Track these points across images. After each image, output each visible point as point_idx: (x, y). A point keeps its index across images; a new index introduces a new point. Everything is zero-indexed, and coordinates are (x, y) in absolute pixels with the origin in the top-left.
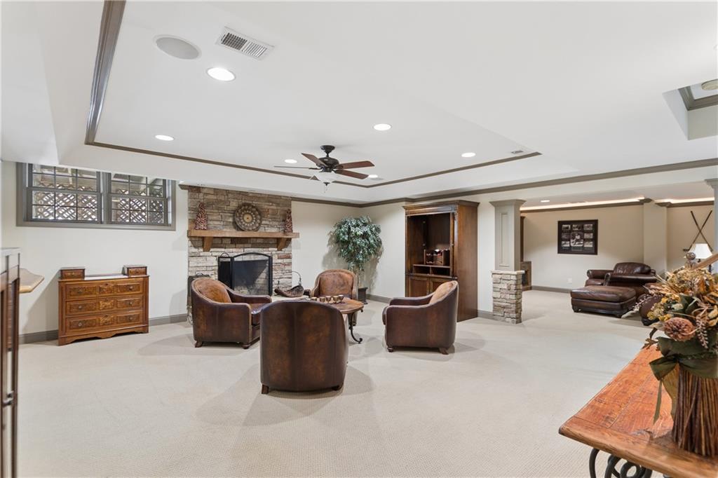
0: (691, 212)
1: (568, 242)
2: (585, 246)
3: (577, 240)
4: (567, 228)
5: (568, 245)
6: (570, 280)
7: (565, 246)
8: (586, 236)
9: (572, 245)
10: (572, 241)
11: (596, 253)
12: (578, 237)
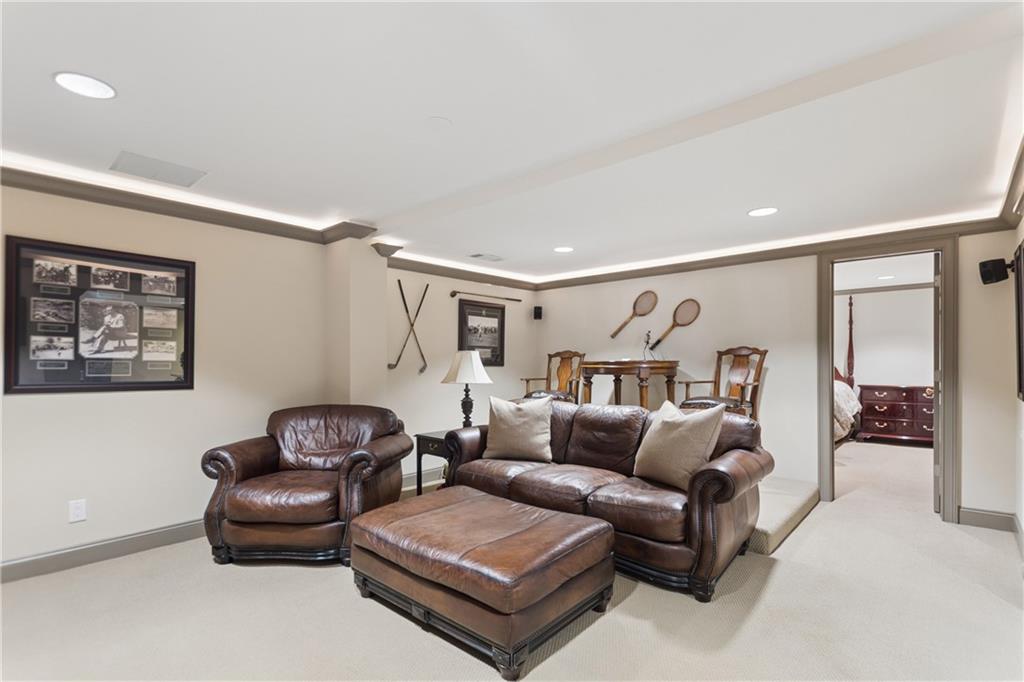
0: (399, 281)
1: (67, 341)
2: (146, 357)
3: (111, 334)
4: (64, 274)
5: (68, 355)
6: (78, 508)
7: (52, 355)
8: (152, 318)
9: (85, 351)
10: (85, 334)
11: (190, 386)
12: (115, 321)
